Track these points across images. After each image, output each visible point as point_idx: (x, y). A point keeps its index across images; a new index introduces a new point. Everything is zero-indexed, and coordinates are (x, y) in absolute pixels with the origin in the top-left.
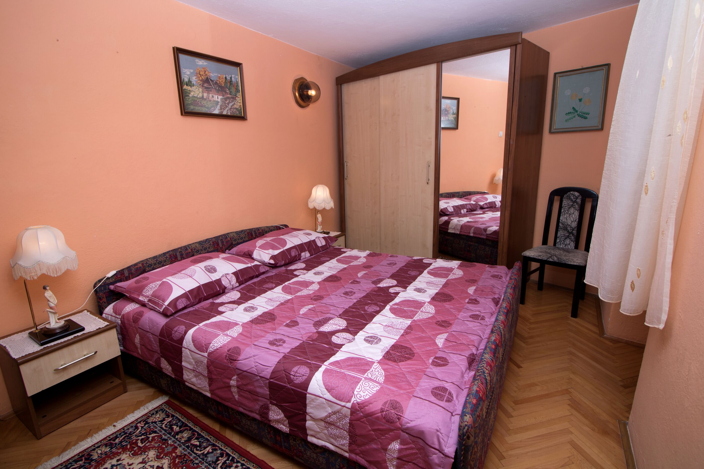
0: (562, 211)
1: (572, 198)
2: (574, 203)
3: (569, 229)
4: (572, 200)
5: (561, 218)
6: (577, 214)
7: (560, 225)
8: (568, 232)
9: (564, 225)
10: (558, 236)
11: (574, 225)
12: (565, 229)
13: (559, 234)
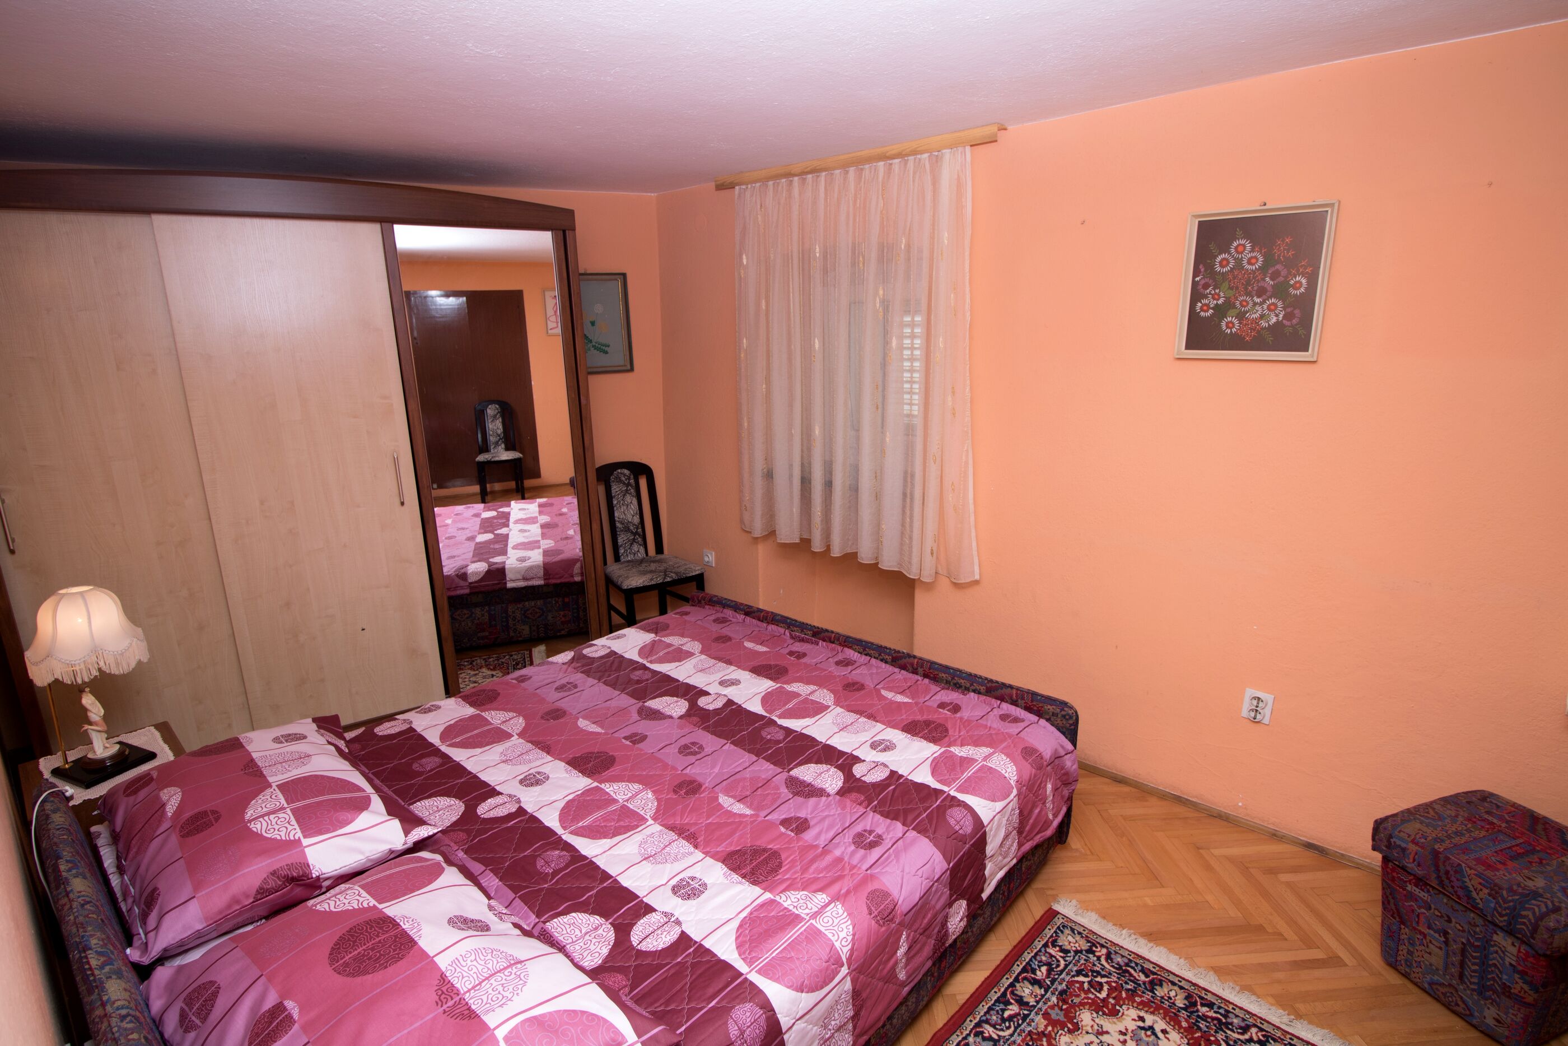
0: (615, 502)
1: (623, 479)
2: (627, 487)
3: (632, 528)
4: (624, 483)
5: (616, 514)
6: (635, 501)
7: (618, 525)
8: (632, 532)
9: (623, 524)
10: (620, 544)
11: (636, 520)
12: (627, 529)
13: (620, 541)
